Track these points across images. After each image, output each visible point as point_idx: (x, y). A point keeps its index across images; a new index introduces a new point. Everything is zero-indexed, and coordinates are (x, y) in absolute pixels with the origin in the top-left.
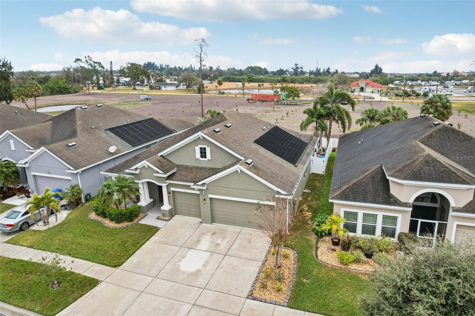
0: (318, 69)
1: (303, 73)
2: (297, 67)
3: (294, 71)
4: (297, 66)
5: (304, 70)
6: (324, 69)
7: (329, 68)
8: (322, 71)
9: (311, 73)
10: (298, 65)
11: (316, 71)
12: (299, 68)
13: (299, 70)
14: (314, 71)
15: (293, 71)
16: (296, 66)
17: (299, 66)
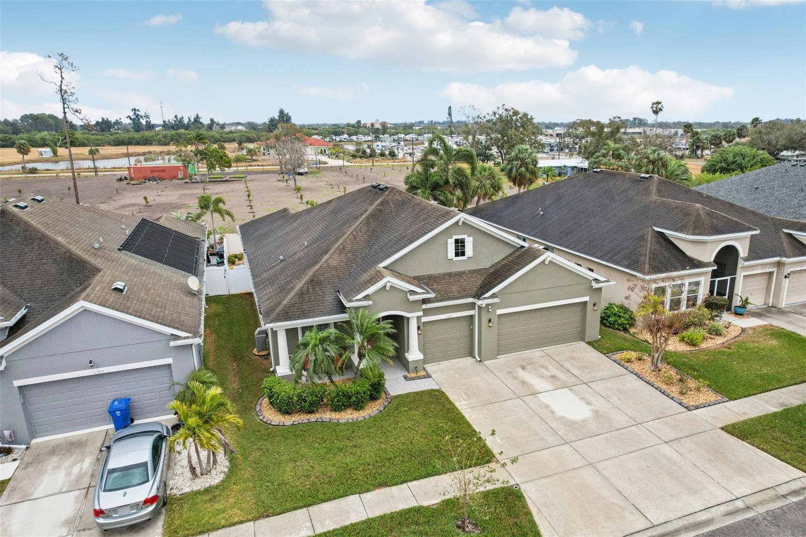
0: (179, 118)
1: (150, 126)
2: (138, 115)
3: (134, 122)
4: (137, 112)
5: (154, 121)
6: (189, 119)
7: (197, 115)
8: (186, 121)
9: (165, 126)
10: (138, 110)
11: (175, 121)
12: (142, 117)
13: (143, 122)
14: (171, 121)
15: (131, 122)
16: (135, 113)
17: (141, 113)
